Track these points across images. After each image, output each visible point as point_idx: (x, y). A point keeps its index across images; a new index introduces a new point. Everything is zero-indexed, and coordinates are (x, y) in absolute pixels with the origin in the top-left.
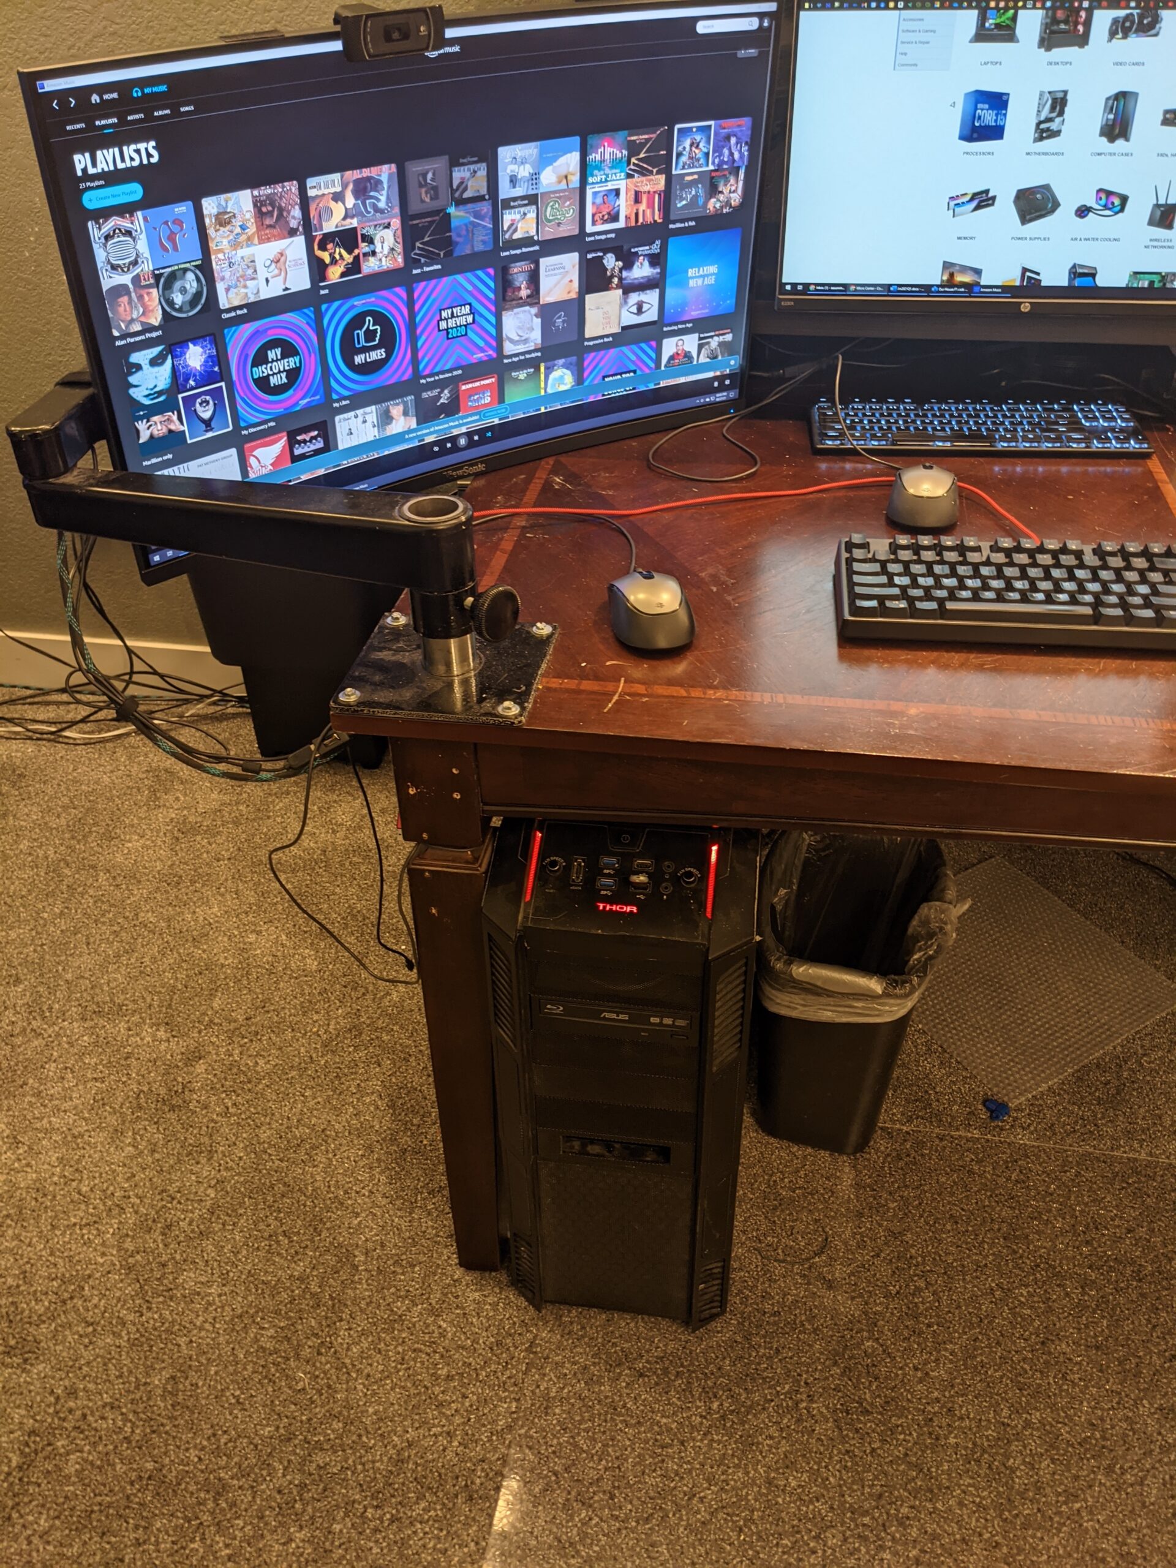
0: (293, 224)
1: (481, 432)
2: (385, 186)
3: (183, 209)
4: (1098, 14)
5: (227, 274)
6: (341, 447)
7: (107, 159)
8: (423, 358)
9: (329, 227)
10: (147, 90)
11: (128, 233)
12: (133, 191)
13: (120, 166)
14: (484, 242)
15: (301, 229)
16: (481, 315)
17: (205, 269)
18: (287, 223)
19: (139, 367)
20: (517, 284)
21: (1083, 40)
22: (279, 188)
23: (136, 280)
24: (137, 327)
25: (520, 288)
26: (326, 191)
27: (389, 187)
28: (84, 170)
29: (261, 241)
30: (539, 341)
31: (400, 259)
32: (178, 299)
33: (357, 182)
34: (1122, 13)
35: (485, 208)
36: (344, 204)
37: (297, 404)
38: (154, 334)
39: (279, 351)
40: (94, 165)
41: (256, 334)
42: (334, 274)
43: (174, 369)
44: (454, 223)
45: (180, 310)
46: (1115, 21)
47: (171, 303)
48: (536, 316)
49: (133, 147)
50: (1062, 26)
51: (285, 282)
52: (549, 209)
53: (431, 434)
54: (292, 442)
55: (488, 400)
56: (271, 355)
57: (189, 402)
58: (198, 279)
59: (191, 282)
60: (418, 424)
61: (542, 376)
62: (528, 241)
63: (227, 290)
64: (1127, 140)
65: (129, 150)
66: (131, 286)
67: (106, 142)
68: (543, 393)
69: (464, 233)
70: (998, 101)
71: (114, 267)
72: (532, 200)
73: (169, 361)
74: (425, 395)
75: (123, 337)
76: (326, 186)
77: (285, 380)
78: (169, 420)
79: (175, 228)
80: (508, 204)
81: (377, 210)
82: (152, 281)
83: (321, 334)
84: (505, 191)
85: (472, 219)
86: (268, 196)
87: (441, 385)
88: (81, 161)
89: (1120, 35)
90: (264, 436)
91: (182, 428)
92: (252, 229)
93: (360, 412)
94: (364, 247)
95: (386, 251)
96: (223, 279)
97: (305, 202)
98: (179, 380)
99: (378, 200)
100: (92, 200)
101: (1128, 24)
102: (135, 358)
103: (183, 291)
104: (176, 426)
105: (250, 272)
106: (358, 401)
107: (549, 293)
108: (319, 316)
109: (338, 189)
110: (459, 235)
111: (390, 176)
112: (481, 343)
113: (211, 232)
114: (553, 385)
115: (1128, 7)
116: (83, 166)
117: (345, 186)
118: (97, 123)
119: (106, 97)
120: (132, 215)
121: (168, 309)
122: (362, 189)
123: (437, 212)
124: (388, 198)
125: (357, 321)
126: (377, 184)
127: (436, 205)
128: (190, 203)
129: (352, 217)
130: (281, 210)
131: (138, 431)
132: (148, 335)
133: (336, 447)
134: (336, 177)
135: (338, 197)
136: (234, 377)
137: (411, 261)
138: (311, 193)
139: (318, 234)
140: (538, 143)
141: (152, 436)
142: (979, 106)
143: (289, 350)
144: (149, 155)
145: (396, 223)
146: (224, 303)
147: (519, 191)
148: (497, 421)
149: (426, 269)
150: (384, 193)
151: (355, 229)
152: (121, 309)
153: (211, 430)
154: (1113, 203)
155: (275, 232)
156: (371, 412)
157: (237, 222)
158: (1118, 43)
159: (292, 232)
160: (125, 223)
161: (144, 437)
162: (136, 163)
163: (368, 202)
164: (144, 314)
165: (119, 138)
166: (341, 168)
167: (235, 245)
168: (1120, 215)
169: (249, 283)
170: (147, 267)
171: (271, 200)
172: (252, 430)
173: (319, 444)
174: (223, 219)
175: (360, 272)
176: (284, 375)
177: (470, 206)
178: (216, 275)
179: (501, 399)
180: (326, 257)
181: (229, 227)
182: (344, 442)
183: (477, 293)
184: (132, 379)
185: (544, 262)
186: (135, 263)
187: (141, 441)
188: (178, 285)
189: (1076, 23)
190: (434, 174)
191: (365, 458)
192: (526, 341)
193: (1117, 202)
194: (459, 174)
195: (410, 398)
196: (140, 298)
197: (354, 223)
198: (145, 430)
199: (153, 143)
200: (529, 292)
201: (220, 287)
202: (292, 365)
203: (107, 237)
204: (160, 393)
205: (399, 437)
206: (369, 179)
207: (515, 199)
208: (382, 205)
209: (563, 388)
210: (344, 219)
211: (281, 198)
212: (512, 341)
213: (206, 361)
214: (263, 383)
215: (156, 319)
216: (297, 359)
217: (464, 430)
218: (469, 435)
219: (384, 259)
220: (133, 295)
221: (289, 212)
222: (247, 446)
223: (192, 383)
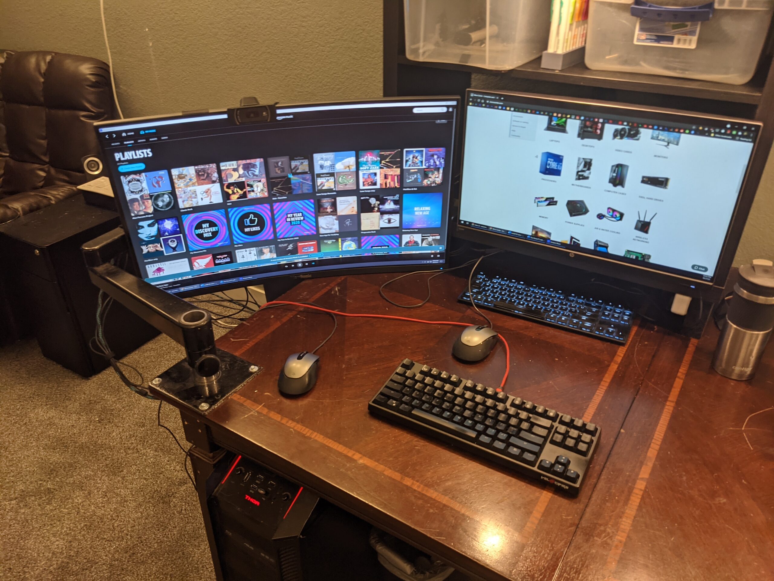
0: (214, 179)
1: (310, 262)
2: (258, 166)
3: (163, 173)
4: (607, 126)
5: (183, 196)
6: (238, 262)
7: (129, 155)
8: (279, 232)
9: (231, 181)
10: (147, 132)
11: (138, 180)
12: (142, 166)
13: (135, 157)
14: (308, 190)
15: (218, 181)
16: (308, 217)
17: (173, 193)
18: (211, 179)
19: (143, 227)
20: (325, 206)
21: (600, 137)
22: (207, 166)
23: (142, 197)
24: (142, 213)
25: (327, 208)
26: (230, 168)
27: (260, 167)
28: (120, 159)
29: (199, 185)
30: (338, 229)
31: (266, 194)
32: (160, 204)
33: (244, 165)
34: (620, 127)
35: (308, 176)
36: (238, 172)
37: (217, 244)
38: (150, 216)
39: (208, 225)
40: (124, 156)
41: (196, 218)
42: (234, 198)
43: (159, 229)
44: (292, 182)
45: (161, 208)
46: (616, 130)
47: (157, 205)
48: (336, 219)
49: (140, 151)
50: (589, 129)
51: (210, 199)
52: (340, 179)
53: (284, 260)
54: (214, 258)
55: (312, 250)
56: (204, 226)
57: (166, 241)
58: (170, 197)
59: (166, 198)
60: (277, 256)
61: (340, 244)
62: (330, 190)
63: (183, 201)
64: (623, 186)
65: (139, 152)
66: (139, 199)
67: (129, 149)
68: (340, 250)
69: (298, 185)
70: (558, 159)
71: (132, 192)
72: (332, 175)
73: (156, 225)
74: (280, 246)
75: (136, 216)
76: (230, 166)
77: (211, 235)
78: (156, 246)
79: (160, 179)
80: (319, 176)
81: (254, 175)
82: (149, 197)
83: (228, 220)
84: (317, 170)
85: (302, 180)
86: (202, 169)
87: (289, 242)
88: (118, 156)
89: (619, 137)
90: (201, 255)
91: (162, 250)
92: (195, 180)
93: (248, 249)
94: (248, 189)
95: (259, 190)
96: (181, 197)
97: (219, 171)
98: (160, 233)
99: (255, 172)
100: (122, 169)
101: (623, 133)
102: (141, 224)
103: (163, 201)
104: (159, 248)
105: (194, 195)
106: (246, 245)
107: (342, 211)
108: (227, 214)
109: (236, 167)
110: (295, 186)
111: (260, 163)
112: (308, 228)
113: (176, 181)
114: (346, 248)
115: (622, 124)
116: (119, 157)
117: (239, 166)
118: (125, 143)
119: (129, 134)
120: (140, 174)
121: (156, 207)
122: (247, 168)
123: (284, 177)
124: (260, 171)
125: (247, 215)
126: (254, 166)
127: (283, 174)
128: (166, 171)
129: (242, 177)
130: (208, 174)
131: (142, 250)
132: (147, 216)
133: (236, 262)
134: (234, 162)
135: (235, 170)
136: (187, 232)
137: (271, 195)
138: (222, 168)
139: (226, 183)
140: (334, 153)
141: (148, 252)
142: (549, 159)
143: (212, 225)
144: (148, 154)
145: (264, 180)
146: (181, 206)
147: (325, 171)
148: (317, 259)
149: (279, 198)
150: (258, 169)
151: (243, 182)
152: (135, 207)
153: (176, 251)
154: (616, 215)
155: (206, 181)
156: (254, 250)
157: (188, 178)
158: (617, 140)
159: (214, 182)
160: (137, 177)
161: (145, 251)
162: (142, 157)
163: (250, 172)
164: (145, 208)
165: (135, 148)
166: (237, 159)
167: (187, 186)
168: (620, 222)
169: (193, 199)
170: (146, 192)
171: (204, 170)
172: (195, 252)
173: (228, 260)
174: (181, 177)
175: (246, 197)
176: (210, 233)
177: (300, 175)
178: (178, 196)
179: (319, 250)
180: (230, 191)
181: (184, 179)
182: (240, 260)
183: (305, 208)
184: (139, 231)
185: (338, 199)
186: (141, 191)
187: (144, 253)
188: (160, 199)
189: (596, 129)
190: (282, 163)
191: (250, 267)
192: (331, 229)
193: (618, 215)
194: (294, 164)
195: (273, 246)
196: (144, 203)
197: (243, 179)
198: (145, 250)
199: (149, 150)
200: (332, 210)
201: (180, 201)
202: (214, 230)
203: (129, 182)
204: (152, 237)
205: (268, 261)
206: (250, 164)
207: (323, 174)
208: (257, 172)
209: (350, 249)
210: (239, 178)
211: (208, 169)
212: (324, 228)
213: (173, 226)
214: (200, 236)
215: (151, 210)
216: (217, 228)
217: (300, 260)
218: (303, 263)
219: (258, 194)
220: (141, 202)
221: (212, 175)
222: (193, 258)
223: (167, 234)
